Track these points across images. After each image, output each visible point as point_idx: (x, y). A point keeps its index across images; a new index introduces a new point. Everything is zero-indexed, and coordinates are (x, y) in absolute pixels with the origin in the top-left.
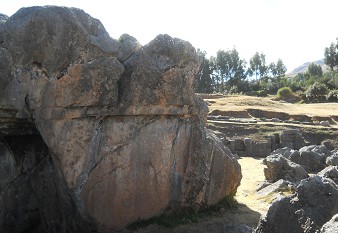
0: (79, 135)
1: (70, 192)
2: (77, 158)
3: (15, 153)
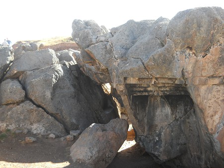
0: (217, 96)
1: (209, 136)
2: (216, 112)
3: (171, 106)
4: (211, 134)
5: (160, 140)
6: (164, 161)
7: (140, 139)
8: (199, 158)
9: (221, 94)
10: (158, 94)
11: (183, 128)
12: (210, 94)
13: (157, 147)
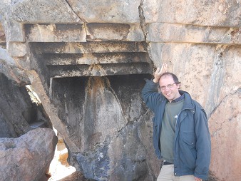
3: (121, 101)
5: (106, 157)
7: (75, 159)
9: (204, 65)
10: (98, 73)
11: (140, 136)
12: (187, 63)
13: (103, 169)
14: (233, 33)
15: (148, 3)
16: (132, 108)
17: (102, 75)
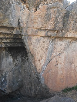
0: (43, 46)
1: (37, 74)
2: (42, 57)
3: (13, 57)
4: (39, 73)
5: (5, 80)
6: (9, 93)
8: (31, 89)
9: (45, 45)
11: (20, 71)
12: (38, 44)
13: (4, 85)
14: (57, 32)
15: (21, 19)
16: (17, 59)
17: (3, 46)
